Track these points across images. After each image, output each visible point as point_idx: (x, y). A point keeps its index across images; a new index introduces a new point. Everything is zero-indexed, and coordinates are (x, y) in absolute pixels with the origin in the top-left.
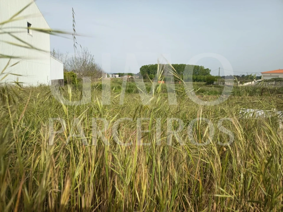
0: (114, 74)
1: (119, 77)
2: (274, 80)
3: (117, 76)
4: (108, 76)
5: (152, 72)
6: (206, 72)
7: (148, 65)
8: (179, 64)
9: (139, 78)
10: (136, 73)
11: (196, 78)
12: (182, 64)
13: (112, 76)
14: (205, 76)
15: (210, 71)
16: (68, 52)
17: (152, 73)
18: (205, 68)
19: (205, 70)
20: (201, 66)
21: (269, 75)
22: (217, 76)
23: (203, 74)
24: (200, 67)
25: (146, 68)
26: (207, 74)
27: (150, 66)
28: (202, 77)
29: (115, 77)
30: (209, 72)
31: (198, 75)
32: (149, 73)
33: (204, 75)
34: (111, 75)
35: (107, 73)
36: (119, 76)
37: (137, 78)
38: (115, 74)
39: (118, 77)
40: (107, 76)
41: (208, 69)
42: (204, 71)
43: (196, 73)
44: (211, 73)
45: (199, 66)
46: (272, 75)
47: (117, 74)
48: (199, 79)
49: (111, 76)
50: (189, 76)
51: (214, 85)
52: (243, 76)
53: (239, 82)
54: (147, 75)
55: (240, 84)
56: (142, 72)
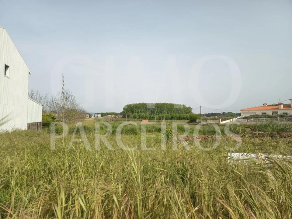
0: (96, 114)
2: (252, 116)
3: (100, 116)
4: (90, 116)
5: (136, 111)
6: (188, 110)
7: (131, 104)
8: (161, 103)
9: (123, 117)
10: (120, 113)
11: (179, 117)
13: (94, 116)
15: (192, 109)
17: (135, 112)
18: (187, 106)
19: (187, 108)
20: (183, 105)
21: (247, 112)
22: (198, 114)
23: (185, 112)
25: (129, 107)
26: (189, 112)
27: (133, 105)
28: (185, 115)
29: (98, 117)
30: (191, 111)
31: (181, 113)
32: (133, 112)
33: (187, 113)
35: (89, 113)
36: (102, 116)
37: (120, 118)
38: (98, 114)
39: (100, 117)
40: (88, 116)
41: (189, 108)
43: (179, 111)
44: (192, 111)
46: (250, 112)
47: (99, 114)
48: (182, 117)
49: (93, 116)
50: (172, 114)
51: (196, 123)
52: (224, 113)
53: (221, 119)
54: (131, 114)
55: (221, 121)
56: (125, 111)
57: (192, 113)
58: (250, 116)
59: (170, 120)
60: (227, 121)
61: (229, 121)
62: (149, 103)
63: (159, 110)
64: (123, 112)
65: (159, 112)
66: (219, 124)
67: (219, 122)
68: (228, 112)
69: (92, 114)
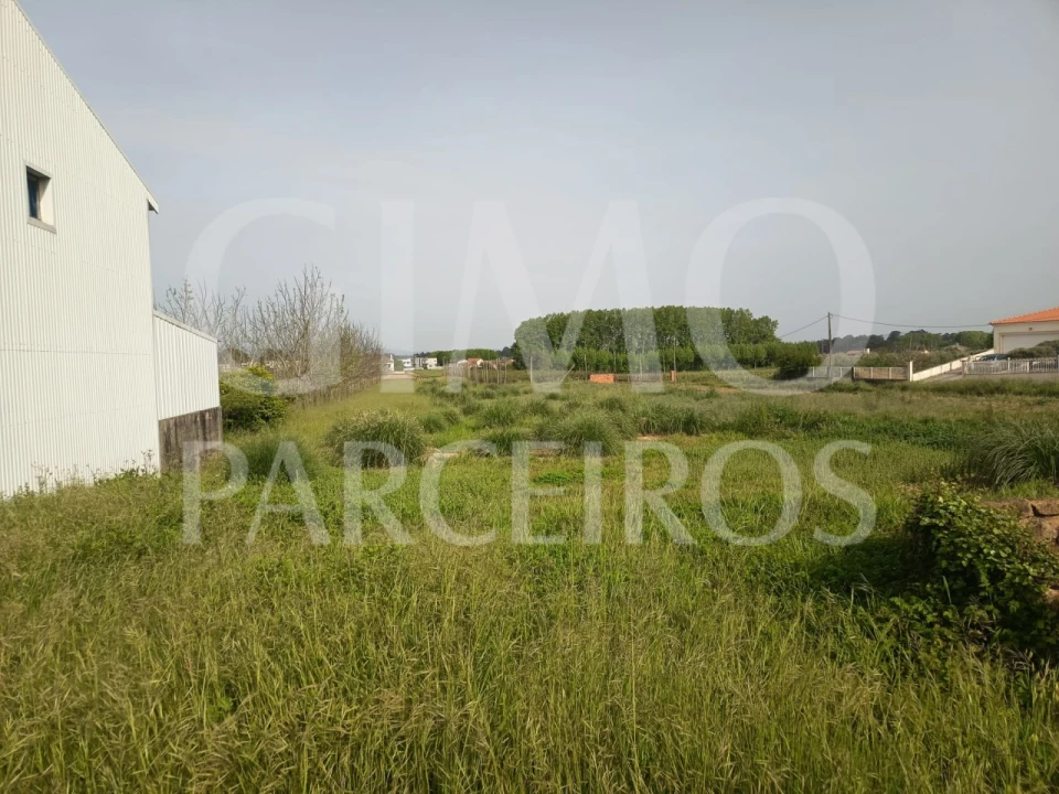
0: (418, 355)
1: (439, 368)
3: (432, 362)
4: (399, 365)
6: (761, 330)
9: (515, 366)
10: (502, 349)
13: (414, 365)
14: (760, 346)
18: (757, 316)
19: (756, 322)
20: (740, 311)
21: (1024, 329)
23: (749, 339)
24: (737, 313)
26: (764, 337)
27: (552, 321)
28: (750, 349)
29: (425, 366)
30: (772, 331)
33: (756, 342)
34: (409, 360)
35: (395, 357)
36: (440, 363)
37: (505, 368)
38: (424, 356)
39: (434, 367)
40: (392, 365)
41: (766, 320)
42: (752, 327)
44: (778, 334)
45: (733, 311)
46: (1037, 328)
47: (429, 355)
49: (407, 363)
51: (809, 379)
53: (911, 363)
55: (914, 372)
57: (774, 339)
58: (1041, 345)
59: (691, 369)
60: (935, 371)
61: (945, 368)
62: (609, 309)
64: (514, 345)
66: (906, 383)
67: (906, 373)
68: (911, 332)
69: (406, 357)
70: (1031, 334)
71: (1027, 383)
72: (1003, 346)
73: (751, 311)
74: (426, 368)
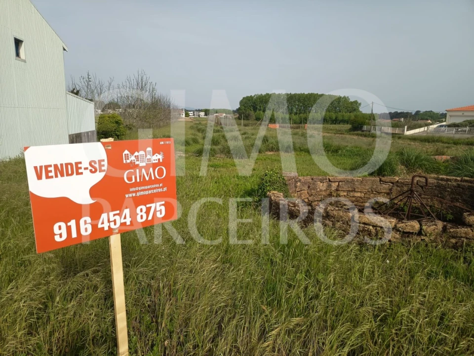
0: (196, 110)
1: (205, 117)
2: (467, 123)
3: (202, 114)
4: (187, 115)
5: (260, 107)
6: (353, 106)
7: (253, 95)
8: (306, 93)
11: (336, 118)
12: (312, 94)
13: (194, 115)
14: (352, 114)
15: (360, 104)
16: (112, 78)
17: (260, 110)
18: (352, 100)
19: (352, 103)
20: (345, 97)
21: (460, 114)
23: (348, 111)
24: (343, 98)
25: (249, 100)
26: (355, 110)
27: (257, 98)
28: (347, 115)
29: (199, 116)
30: (358, 108)
31: (340, 111)
32: (255, 109)
33: (350, 112)
34: (192, 112)
35: (185, 110)
36: (206, 115)
38: (199, 111)
39: (203, 116)
40: (184, 114)
41: (356, 102)
42: (349, 105)
43: (336, 108)
44: (361, 109)
45: (341, 97)
46: (466, 114)
47: (201, 111)
48: (340, 118)
49: (191, 114)
51: (363, 131)
52: (418, 112)
53: (406, 127)
54: (252, 113)
55: (407, 131)
56: (243, 107)
57: (359, 111)
58: (464, 121)
60: (417, 131)
61: (422, 129)
63: (301, 106)
64: (239, 108)
65: (300, 110)
66: (401, 135)
67: (403, 131)
68: (426, 111)
69: (190, 111)
70: (463, 116)
71: (449, 138)
72: (449, 121)
73: (349, 98)
74: (199, 117)
